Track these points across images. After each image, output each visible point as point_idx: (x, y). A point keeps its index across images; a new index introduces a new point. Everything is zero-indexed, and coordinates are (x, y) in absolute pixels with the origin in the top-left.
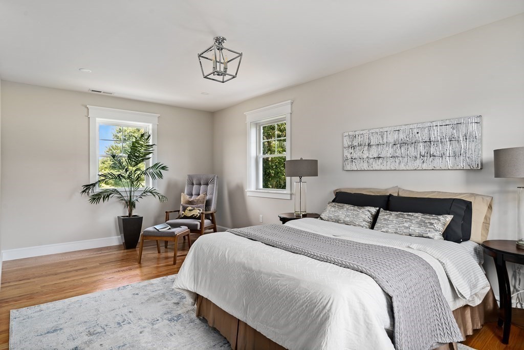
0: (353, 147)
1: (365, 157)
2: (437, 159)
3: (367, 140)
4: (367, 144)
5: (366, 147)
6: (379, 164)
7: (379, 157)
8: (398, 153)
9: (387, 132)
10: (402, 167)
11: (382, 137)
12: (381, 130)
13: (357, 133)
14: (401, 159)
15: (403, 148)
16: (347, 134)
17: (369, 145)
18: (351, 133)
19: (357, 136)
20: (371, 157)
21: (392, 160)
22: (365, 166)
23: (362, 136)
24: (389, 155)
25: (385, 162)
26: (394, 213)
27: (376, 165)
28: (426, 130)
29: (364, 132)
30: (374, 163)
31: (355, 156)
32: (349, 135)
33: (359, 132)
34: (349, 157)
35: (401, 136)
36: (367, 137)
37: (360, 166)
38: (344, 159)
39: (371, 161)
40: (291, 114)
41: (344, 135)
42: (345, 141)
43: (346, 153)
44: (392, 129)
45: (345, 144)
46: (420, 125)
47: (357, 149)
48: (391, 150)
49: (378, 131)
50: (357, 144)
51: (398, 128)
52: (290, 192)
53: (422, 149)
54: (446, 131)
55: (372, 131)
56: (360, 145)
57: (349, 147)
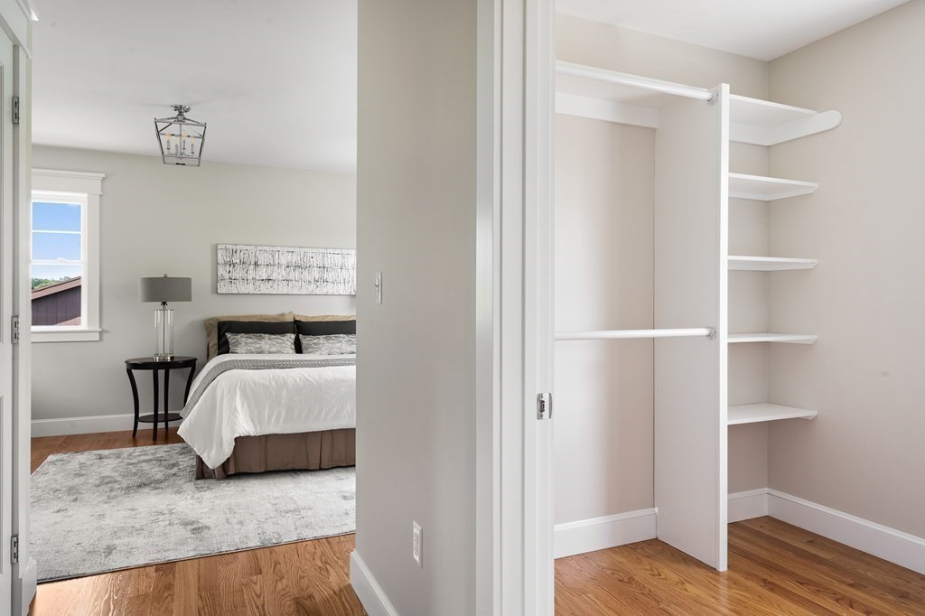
0: (232, 264)
1: (250, 277)
2: (330, 285)
3: (253, 258)
4: (253, 263)
5: (252, 267)
6: (269, 286)
7: (269, 280)
8: (292, 276)
9: (279, 251)
10: (296, 291)
11: (273, 256)
13: (238, 247)
14: (294, 282)
15: (297, 272)
16: (223, 247)
17: (256, 264)
18: (230, 247)
19: (238, 251)
20: (257, 278)
21: (285, 283)
22: (250, 289)
23: (247, 252)
24: (280, 278)
25: (276, 286)
26: (321, 337)
27: (265, 288)
28: (321, 255)
29: (248, 248)
30: (262, 286)
31: (234, 275)
32: (226, 249)
33: (241, 246)
34: (227, 276)
35: (295, 259)
36: (253, 255)
37: (243, 288)
38: (216, 280)
39: (257, 283)
40: (101, 196)
41: (219, 247)
42: (219, 256)
43: (221, 271)
44: (286, 249)
45: (220, 260)
46: (314, 250)
47: (238, 267)
48: (283, 273)
49: (267, 248)
50: (238, 261)
51: (292, 249)
52: (97, 329)
53: (316, 273)
54: (338, 259)
55: (260, 248)
56: (243, 263)
57: (225, 263)
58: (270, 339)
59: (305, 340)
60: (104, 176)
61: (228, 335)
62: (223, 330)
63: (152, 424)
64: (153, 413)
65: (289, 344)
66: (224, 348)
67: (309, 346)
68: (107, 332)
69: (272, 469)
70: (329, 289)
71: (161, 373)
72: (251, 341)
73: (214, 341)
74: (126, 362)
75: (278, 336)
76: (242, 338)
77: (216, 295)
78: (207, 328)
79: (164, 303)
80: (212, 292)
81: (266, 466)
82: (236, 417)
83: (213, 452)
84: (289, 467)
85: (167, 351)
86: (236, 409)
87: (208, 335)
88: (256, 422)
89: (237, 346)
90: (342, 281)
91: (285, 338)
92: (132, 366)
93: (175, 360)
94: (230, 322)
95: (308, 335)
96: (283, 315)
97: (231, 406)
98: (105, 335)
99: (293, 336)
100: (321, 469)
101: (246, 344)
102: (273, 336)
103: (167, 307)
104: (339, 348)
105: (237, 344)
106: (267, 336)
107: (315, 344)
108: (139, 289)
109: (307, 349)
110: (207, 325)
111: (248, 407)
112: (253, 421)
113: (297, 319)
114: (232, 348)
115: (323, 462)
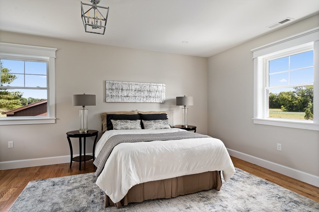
0: (112, 89)
1: (120, 95)
2: (152, 99)
3: (121, 87)
4: (121, 89)
5: (121, 91)
6: (127, 99)
7: (127, 96)
8: (137, 95)
9: (131, 84)
10: (138, 101)
11: (129, 86)
12: (129, 83)
13: (115, 82)
14: (138, 97)
15: (139, 93)
17: (122, 89)
18: (111, 82)
19: (115, 84)
20: (123, 95)
21: (134, 97)
22: (120, 100)
23: (118, 84)
24: (132, 95)
25: (130, 99)
27: (126, 100)
28: (148, 86)
29: (119, 82)
30: (124, 99)
31: (114, 94)
33: (116, 82)
34: (110, 94)
35: (138, 87)
36: (121, 86)
37: (117, 100)
38: (105, 96)
39: (123, 98)
40: (55, 58)
41: (107, 82)
42: (107, 86)
43: (108, 92)
44: (134, 83)
45: (107, 87)
46: (146, 84)
47: (115, 91)
48: (133, 93)
49: (127, 83)
50: (115, 88)
51: (137, 83)
52: (54, 118)
53: (146, 94)
54: (155, 87)
55: (124, 83)
56: (117, 89)
57: (109, 89)
58: (131, 122)
59: (145, 123)
60: (56, 49)
61: (112, 121)
62: (109, 119)
63: (79, 163)
64: (79, 155)
65: (139, 124)
66: (110, 127)
67: (147, 126)
68: (58, 119)
69: (146, 199)
70: (152, 100)
71: (83, 139)
72: (123, 123)
73: (105, 123)
74: (67, 134)
75: (134, 121)
76: (118, 122)
77: (105, 103)
78: (102, 117)
79: (84, 107)
80: (104, 102)
81: (144, 198)
82: (130, 175)
83: (116, 194)
84: (156, 197)
85: (85, 128)
86: (130, 170)
87: (102, 120)
88: (141, 176)
89: (116, 126)
90: (157, 97)
91: (137, 122)
92: (69, 136)
93: (89, 133)
94: (112, 115)
95: (146, 120)
96: (133, 111)
97: (127, 168)
98: (57, 121)
99: (140, 121)
100: (172, 198)
101: (121, 125)
102: (132, 121)
103: (85, 108)
104: (160, 126)
105: (117, 125)
106: (129, 121)
107: (150, 124)
108: (73, 101)
109: (146, 127)
110: (102, 116)
111: (136, 167)
112: (138, 175)
113: (139, 113)
114: (114, 127)
115: (173, 194)
